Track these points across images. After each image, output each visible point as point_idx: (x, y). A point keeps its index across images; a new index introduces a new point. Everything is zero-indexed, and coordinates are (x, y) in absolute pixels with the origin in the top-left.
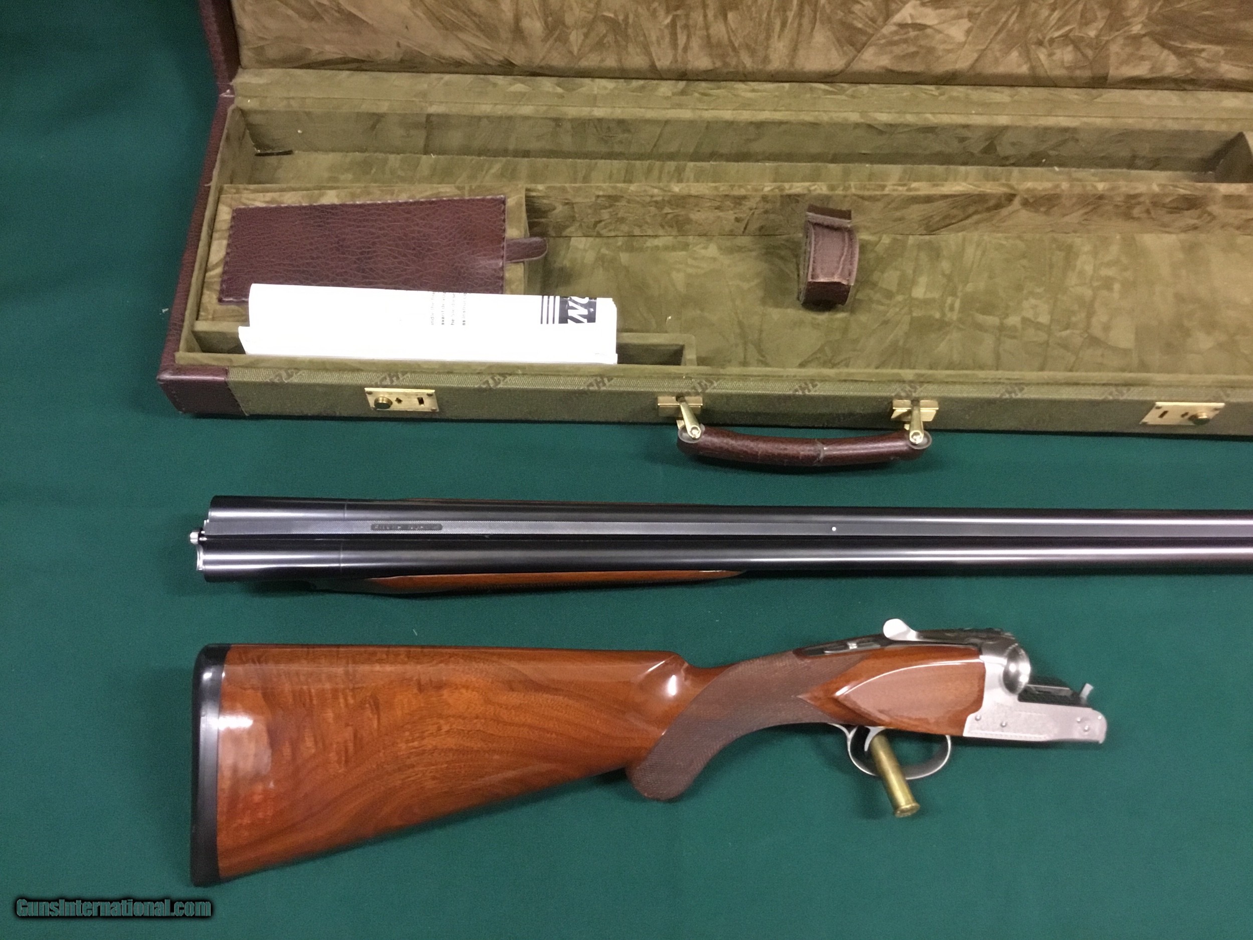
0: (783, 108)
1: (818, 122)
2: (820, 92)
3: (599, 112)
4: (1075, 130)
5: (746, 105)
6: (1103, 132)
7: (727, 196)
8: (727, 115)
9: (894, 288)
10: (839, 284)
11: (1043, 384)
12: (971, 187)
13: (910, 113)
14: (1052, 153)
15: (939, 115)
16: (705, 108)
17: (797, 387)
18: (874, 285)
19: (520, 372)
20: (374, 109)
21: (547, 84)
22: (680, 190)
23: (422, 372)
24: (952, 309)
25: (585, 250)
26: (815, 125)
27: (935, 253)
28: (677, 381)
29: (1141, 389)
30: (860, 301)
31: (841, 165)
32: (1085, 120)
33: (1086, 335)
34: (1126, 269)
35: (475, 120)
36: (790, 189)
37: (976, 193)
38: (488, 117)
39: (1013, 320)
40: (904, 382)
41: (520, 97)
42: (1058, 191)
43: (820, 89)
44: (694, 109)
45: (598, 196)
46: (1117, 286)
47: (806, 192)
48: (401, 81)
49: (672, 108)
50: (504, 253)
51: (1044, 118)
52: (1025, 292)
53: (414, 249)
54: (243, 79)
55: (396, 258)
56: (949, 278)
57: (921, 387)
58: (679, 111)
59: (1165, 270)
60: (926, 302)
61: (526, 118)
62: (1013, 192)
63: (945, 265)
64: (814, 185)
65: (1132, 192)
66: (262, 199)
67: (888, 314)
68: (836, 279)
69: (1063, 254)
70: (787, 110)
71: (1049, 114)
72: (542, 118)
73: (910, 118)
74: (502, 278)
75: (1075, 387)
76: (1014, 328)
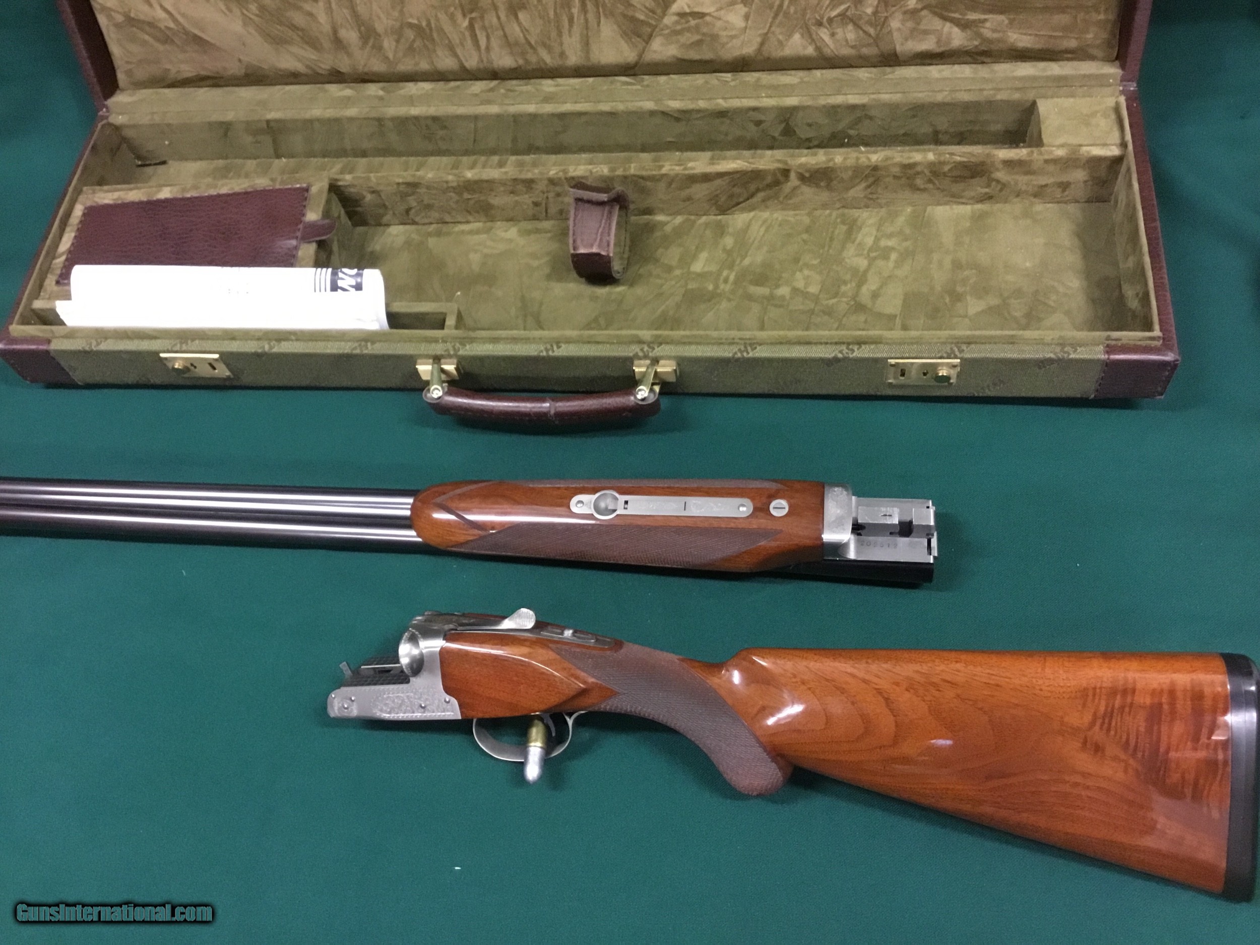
0: (583, 100)
1: (614, 111)
2: (618, 84)
3: (415, 111)
4: (864, 106)
5: (548, 99)
6: (893, 107)
7: (515, 180)
8: (531, 108)
9: (674, 263)
10: (598, 254)
11: (777, 344)
12: (746, 164)
13: (702, 99)
14: (852, 132)
15: (731, 100)
16: (512, 102)
17: (542, 348)
18: (657, 261)
19: (293, 337)
20: (221, 118)
21: (373, 89)
22: (473, 176)
23: (208, 339)
24: (726, 281)
25: (397, 236)
26: (612, 114)
27: (720, 230)
28: (433, 345)
29: (872, 347)
30: (640, 276)
31: (653, 154)
32: (873, 96)
33: (853, 303)
34: (906, 240)
35: (308, 123)
36: (575, 170)
37: (750, 169)
38: (318, 120)
39: (784, 291)
40: (644, 343)
41: (347, 101)
42: (831, 164)
43: (620, 81)
44: (502, 104)
45: (398, 184)
46: (894, 256)
47: (587, 174)
48: (247, 93)
49: (482, 104)
50: (299, 234)
51: (833, 97)
52: (801, 263)
53: (223, 233)
54: (119, 99)
55: (206, 241)
56: (729, 253)
57: (658, 347)
58: (488, 106)
59: (947, 238)
60: (701, 276)
61: (351, 119)
62: (786, 167)
63: (729, 241)
64: (596, 168)
65: (906, 162)
66: (111, 198)
67: (664, 287)
68: (595, 250)
69: (844, 228)
70: (587, 102)
71: (839, 93)
72: (365, 119)
73: (702, 104)
74: (294, 256)
75: (806, 347)
76: (783, 298)
